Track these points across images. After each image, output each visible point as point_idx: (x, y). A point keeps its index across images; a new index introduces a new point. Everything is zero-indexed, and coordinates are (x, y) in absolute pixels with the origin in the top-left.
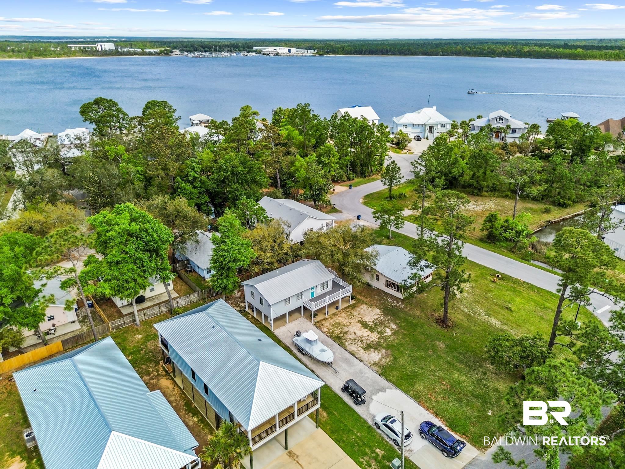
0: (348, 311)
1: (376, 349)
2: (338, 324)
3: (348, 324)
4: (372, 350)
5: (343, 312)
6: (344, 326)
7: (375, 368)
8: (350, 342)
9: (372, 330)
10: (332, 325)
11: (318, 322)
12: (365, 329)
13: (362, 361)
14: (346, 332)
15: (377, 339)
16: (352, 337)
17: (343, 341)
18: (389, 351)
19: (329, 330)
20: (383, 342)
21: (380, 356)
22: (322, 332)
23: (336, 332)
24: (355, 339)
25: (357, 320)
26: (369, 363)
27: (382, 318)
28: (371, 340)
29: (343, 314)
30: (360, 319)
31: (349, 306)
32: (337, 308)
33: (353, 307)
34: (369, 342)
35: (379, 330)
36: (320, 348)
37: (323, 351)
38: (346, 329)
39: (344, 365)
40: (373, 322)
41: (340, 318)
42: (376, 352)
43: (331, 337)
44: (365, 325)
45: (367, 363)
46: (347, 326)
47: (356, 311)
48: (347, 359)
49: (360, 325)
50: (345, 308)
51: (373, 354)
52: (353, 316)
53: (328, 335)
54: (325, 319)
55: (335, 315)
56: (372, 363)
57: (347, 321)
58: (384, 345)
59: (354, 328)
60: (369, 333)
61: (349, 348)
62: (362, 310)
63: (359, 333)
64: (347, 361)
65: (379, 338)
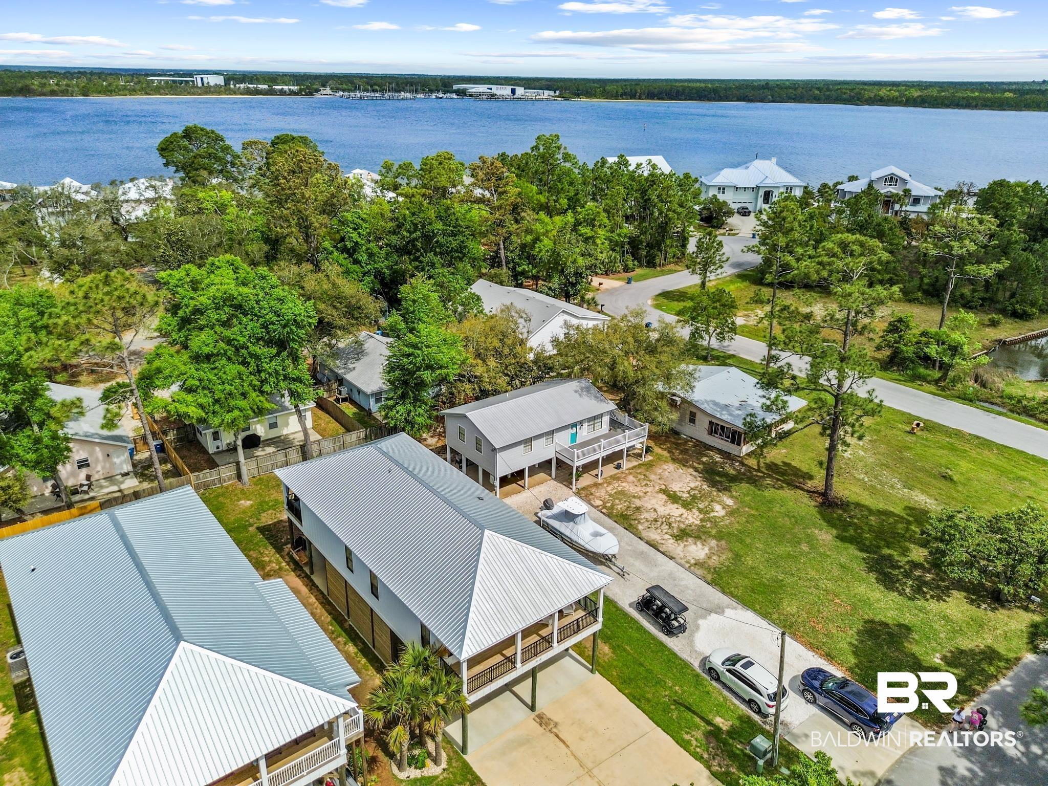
0: (640, 473)
1: (698, 537)
2: (622, 493)
3: (641, 494)
4: (690, 540)
5: (631, 473)
6: (634, 497)
7: (700, 572)
8: (646, 524)
9: (686, 505)
10: (610, 495)
11: (583, 489)
12: (673, 503)
13: (671, 558)
14: (638, 509)
15: (698, 522)
16: (651, 516)
17: (633, 522)
18: (723, 542)
19: (604, 503)
20: (711, 528)
21: (706, 550)
22: (593, 506)
23: (619, 507)
24: (656, 520)
25: (657, 488)
26: (687, 562)
27: (705, 487)
28: (687, 522)
29: (631, 478)
30: (663, 487)
31: (640, 465)
32: (618, 467)
33: (650, 466)
34: (682, 526)
35: (701, 506)
36: (592, 531)
37: (596, 534)
38: (638, 503)
39: (638, 564)
40: (689, 493)
41: (624, 484)
42: (699, 543)
43: (609, 516)
44: (674, 498)
45: (683, 562)
46: (639, 498)
47: (655, 474)
48: (642, 553)
49: (665, 497)
50: (634, 467)
51: (694, 547)
52: (650, 481)
53: (604, 511)
54: (596, 485)
55: (614, 478)
56: (693, 561)
57: (638, 489)
58: (714, 532)
59: (654, 501)
60: (682, 510)
61: (644, 534)
62: (666, 473)
63: (662, 511)
64: (641, 555)
65: (701, 520)
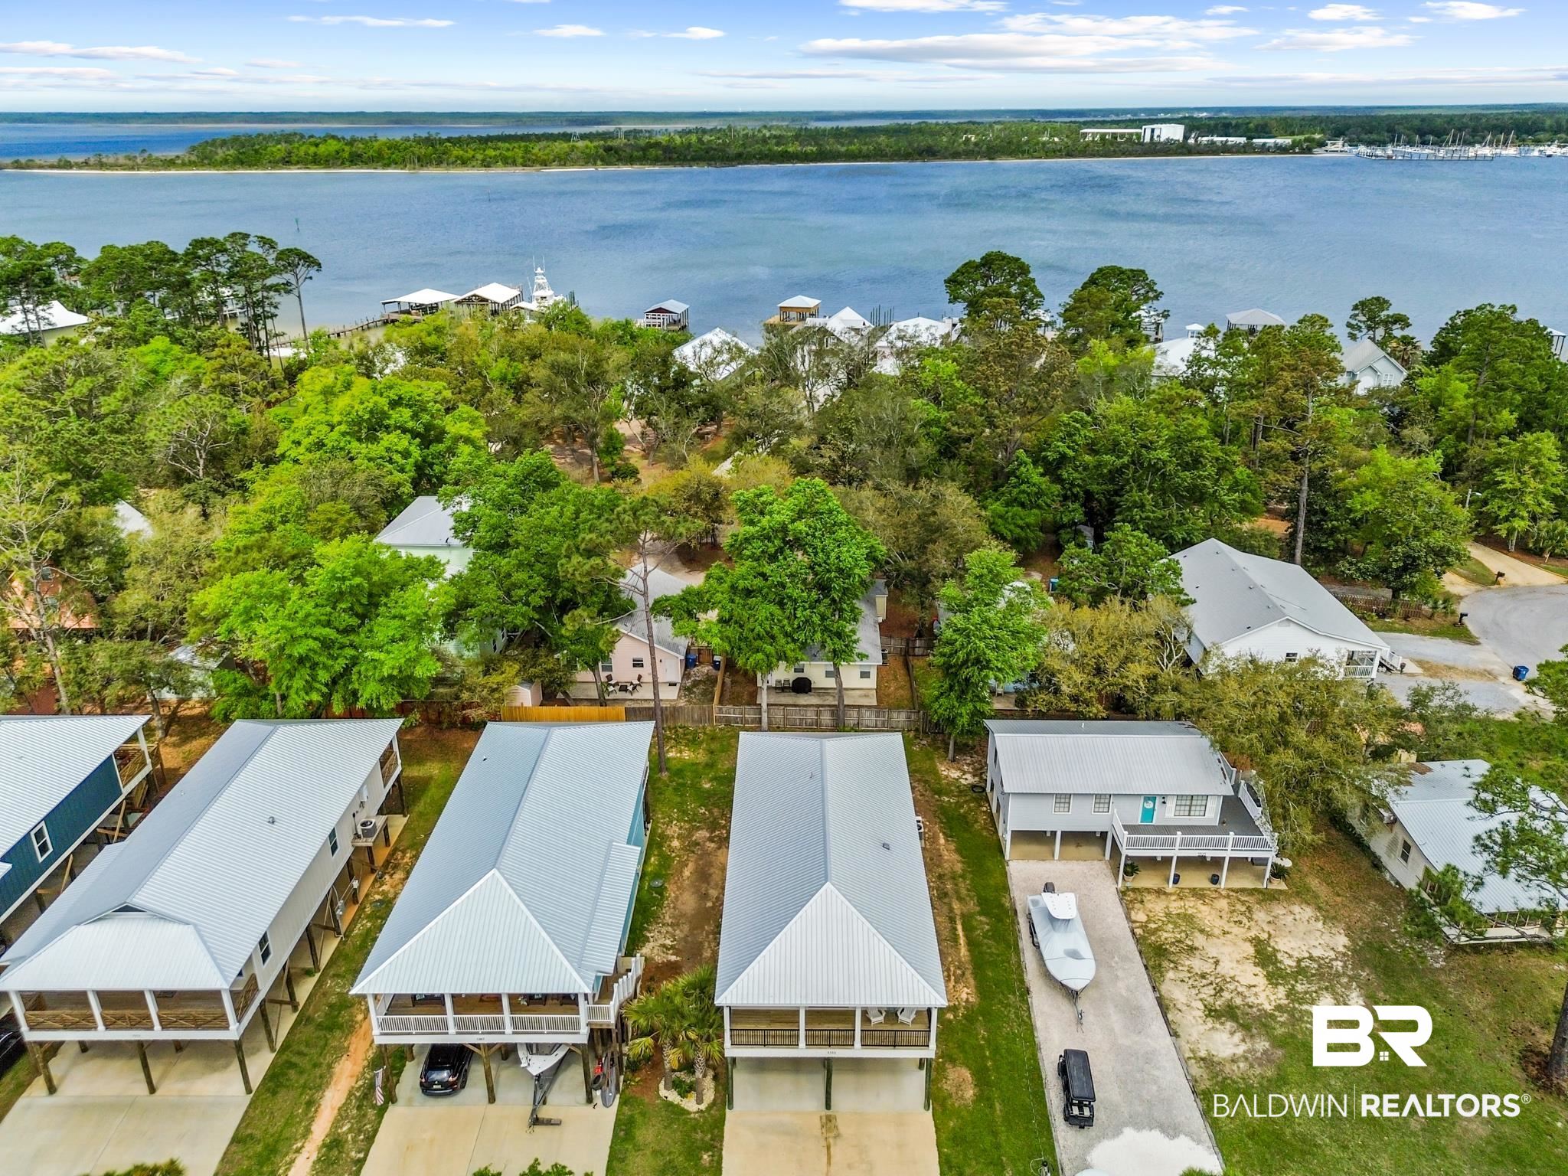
0: (1243, 903)
1: (1246, 1028)
2: (1189, 919)
3: (1217, 932)
4: (1229, 1025)
5: (1228, 897)
6: (1202, 931)
7: (1196, 1070)
8: (1184, 975)
9: (1276, 976)
10: (1168, 915)
11: (1134, 890)
12: (1256, 964)
13: (1174, 1034)
14: (1192, 949)
15: (1268, 1007)
16: (1197, 964)
17: (1165, 964)
18: (1280, 1053)
19: (1149, 921)
20: (1282, 1024)
21: (1241, 1049)
22: (1128, 918)
23: (1165, 935)
24: (1203, 976)
25: (1252, 934)
26: (1192, 1051)
27: (1338, 965)
28: (1251, 1000)
29: (1223, 903)
30: (1264, 936)
31: (1256, 890)
32: (1215, 880)
33: (1268, 897)
34: (1238, 1001)
35: (1299, 988)
36: (1071, 947)
37: (1074, 955)
38: (1199, 940)
39: (1116, 1020)
40: (1299, 961)
41: (1203, 908)
42: (1238, 1036)
43: (1138, 940)
44: (1264, 956)
45: (1186, 1047)
46: (1209, 935)
47: (1268, 912)
48: (1138, 1008)
49: (1251, 950)
50: (1243, 890)
51: (1225, 1036)
52: (1250, 919)
53: (1139, 931)
54: (1160, 892)
55: (1198, 894)
56: (1203, 1054)
57: (1218, 923)
58: (1280, 1031)
59: (1227, 950)
60: (1261, 981)
61: (1166, 988)
62: (1290, 918)
63: (1227, 968)
64: (1132, 1012)
65: (1279, 1008)
